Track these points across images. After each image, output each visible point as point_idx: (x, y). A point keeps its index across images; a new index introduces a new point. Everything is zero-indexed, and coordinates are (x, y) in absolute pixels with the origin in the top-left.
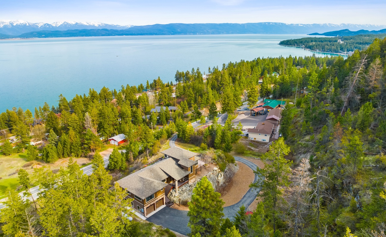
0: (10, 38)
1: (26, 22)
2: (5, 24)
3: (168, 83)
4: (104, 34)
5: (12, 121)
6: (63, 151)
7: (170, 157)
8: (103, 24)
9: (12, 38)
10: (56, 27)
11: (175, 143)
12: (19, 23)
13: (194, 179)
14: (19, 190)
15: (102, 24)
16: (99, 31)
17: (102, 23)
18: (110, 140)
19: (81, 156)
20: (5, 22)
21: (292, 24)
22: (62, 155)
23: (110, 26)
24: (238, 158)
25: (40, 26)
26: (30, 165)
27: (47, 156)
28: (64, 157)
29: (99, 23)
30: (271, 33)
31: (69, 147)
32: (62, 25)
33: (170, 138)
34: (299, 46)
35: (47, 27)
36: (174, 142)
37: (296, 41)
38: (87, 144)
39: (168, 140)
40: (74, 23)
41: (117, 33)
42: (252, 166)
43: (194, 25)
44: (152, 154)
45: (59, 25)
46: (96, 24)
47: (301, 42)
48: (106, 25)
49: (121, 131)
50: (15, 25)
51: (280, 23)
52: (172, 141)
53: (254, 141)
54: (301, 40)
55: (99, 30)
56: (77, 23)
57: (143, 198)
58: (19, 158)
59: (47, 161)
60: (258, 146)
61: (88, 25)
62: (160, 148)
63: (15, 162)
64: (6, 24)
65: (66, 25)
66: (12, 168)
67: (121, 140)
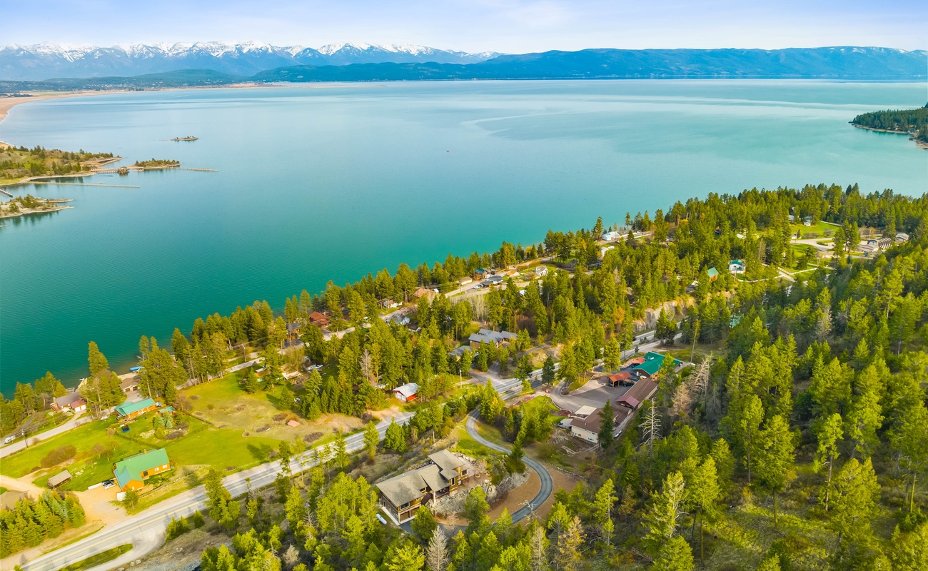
0: (235, 82)
1: (268, 46)
2: (226, 50)
3: (534, 246)
4: (429, 74)
5: (253, 328)
6: (329, 403)
7: (435, 463)
8: (429, 50)
9: (239, 82)
10: (327, 55)
11: (475, 421)
12: (253, 48)
13: (456, 491)
14: (272, 457)
15: (427, 48)
16: (420, 68)
17: (427, 46)
18: (396, 392)
19: (352, 414)
20: (226, 45)
21: (917, 52)
22: (326, 408)
23: (445, 53)
24: (537, 465)
25: (294, 55)
26: (284, 419)
27: (307, 410)
28: (329, 412)
29: (420, 48)
30: (853, 78)
31: (337, 398)
32: (340, 51)
33: (472, 412)
34: (906, 131)
35: (310, 55)
36: (475, 419)
37: (898, 117)
38: (361, 400)
39: (468, 416)
40: (365, 47)
41: (458, 73)
42: (546, 479)
43: (645, 52)
44: (439, 436)
45: (334, 51)
46: (413, 50)
47: (915, 121)
48: (436, 52)
49: (413, 380)
50: (245, 51)
51: (880, 48)
52: (472, 418)
53: (578, 438)
54: (914, 116)
55: (419, 64)
56: (372, 47)
57: (397, 506)
58: (267, 402)
59: (306, 416)
60: (579, 448)
61: (395, 51)
62: (452, 427)
63: (263, 407)
64: (229, 50)
65: (347, 51)
66: (259, 418)
67: (411, 394)
